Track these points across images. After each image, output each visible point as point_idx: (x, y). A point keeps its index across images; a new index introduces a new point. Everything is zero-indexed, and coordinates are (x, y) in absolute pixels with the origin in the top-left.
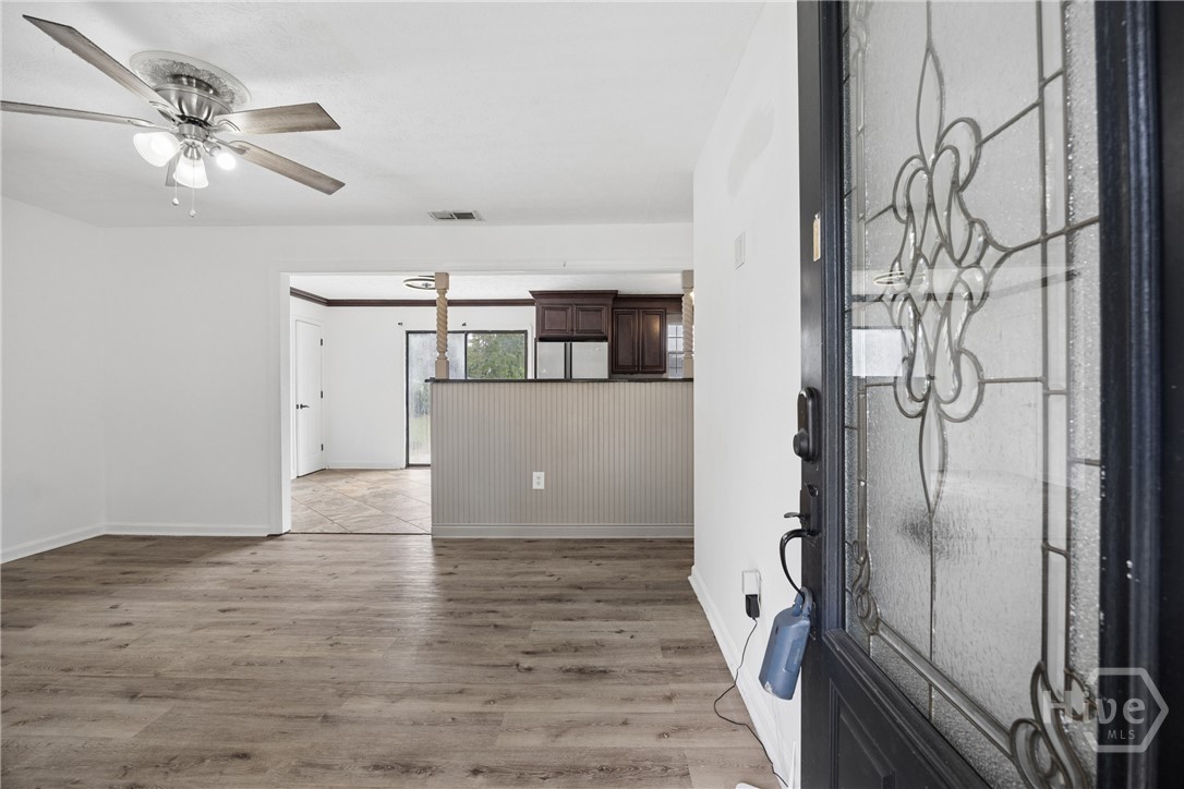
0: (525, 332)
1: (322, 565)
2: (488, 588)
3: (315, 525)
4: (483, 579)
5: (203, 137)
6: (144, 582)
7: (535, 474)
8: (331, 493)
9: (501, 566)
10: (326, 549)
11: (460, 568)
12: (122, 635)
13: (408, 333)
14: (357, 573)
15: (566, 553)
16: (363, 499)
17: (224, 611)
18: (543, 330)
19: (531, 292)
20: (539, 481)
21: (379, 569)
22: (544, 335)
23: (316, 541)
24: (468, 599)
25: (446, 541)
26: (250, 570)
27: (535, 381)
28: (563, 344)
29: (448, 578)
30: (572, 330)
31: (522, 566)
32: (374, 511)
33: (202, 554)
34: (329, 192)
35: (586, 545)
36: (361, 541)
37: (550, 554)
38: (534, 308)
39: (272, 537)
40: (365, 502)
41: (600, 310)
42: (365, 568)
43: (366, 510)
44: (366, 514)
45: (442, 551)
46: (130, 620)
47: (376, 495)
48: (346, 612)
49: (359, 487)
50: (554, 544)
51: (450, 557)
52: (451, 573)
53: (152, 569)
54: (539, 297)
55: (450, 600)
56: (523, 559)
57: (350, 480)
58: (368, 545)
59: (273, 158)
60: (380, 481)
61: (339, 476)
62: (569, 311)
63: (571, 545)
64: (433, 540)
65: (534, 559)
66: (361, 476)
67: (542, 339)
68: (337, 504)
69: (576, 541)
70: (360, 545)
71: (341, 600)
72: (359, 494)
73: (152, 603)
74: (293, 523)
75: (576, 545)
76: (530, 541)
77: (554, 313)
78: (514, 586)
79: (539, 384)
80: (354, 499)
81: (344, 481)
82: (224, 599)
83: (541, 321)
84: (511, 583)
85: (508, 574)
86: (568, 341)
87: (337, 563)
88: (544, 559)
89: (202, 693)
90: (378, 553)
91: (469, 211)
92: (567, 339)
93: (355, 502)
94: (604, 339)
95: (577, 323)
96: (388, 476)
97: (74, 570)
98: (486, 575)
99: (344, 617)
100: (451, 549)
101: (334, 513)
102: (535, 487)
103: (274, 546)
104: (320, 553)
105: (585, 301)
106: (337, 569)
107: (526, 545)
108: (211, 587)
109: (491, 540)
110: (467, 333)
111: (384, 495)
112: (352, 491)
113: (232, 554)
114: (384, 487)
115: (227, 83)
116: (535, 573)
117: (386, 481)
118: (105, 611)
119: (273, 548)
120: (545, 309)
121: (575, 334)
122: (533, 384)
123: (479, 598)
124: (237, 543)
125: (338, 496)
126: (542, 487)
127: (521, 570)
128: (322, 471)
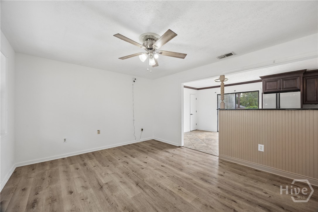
0: (258, 91)
1: (187, 159)
2: (234, 188)
3: (189, 146)
4: (233, 182)
5: (152, 52)
6: (153, 152)
7: (259, 145)
8: (196, 137)
9: (242, 179)
10: (189, 154)
11: (226, 174)
12: (144, 165)
13: (218, 95)
14: (194, 165)
15: (275, 183)
16: (203, 140)
17: (162, 166)
18: (266, 89)
19: (260, 77)
20: (261, 148)
21: (200, 165)
22: (266, 91)
23: (188, 151)
24: (225, 190)
25: (223, 161)
26: (171, 155)
27: (262, 109)
28: (275, 94)
29: (220, 177)
30: (280, 88)
31: (251, 182)
32: (205, 145)
33: (165, 148)
34: (184, 58)
35: (287, 182)
36: (198, 154)
37: (266, 180)
38: (262, 82)
39: (179, 147)
40: (203, 141)
41: (296, 79)
42: (197, 164)
43: (203, 143)
44: (202, 145)
45: (221, 165)
46: (147, 162)
47: (207, 139)
48: (187, 178)
49: (203, 136)
50: (269, 175)
51: (223, 168)
52: (222, 175)
53: (156, 149)
54: (264, 79)
55: (219, 187)
56: (253, 178)
57: (202, 133)
58: (200, 155)
59: (168, 52)
60: (209, 135)
61: (199, 132)
62: (279, 82)
63: (278, 179)
64: (219, 159)
65: (258, 181)
66: (205, 133)
67: (265, 93)
68: (196, 140)
69: (281, 178)
70: (197, 155)
71: (187, 173)
72: (203, 138)
73: (152, 159)
74: (185, 144)
75: (281, 180)
76: (257, 171)
77: (271, 83)
78: (246, 192)
79: (264, 111)
80: (201, 139)
81: (200, 134)
82: (164, 162)
83: (265, 87)
84: (245, 189)
85: (245, 184)
86: (278, 93)
87: (190, 159)
88: (263, 182)
89: (147, 191)
90: (201, 159)
91: (230, 53)
92: (278, 92)
93: (201, 141)
94: (299, 90)
95: (283, 85)
96: (212, 134)
97: (146, 146)
98: (235, 181)
99: (185, 180)
100: (225, 164)
101: (195, 143)
102: (259, 150)
103: (178, 149)
104: (187, 155)
105: (287, 76)
106: (190, 162)
107: (254, 172)
108: (163, 158)
109: (240, 165)
110: (236, 93)
111: (209, 140)
112: (201, 137)
113: (170, 150)
114: (210, 137)
115: (156, 36)
116: (258, 188)
117: (211, 135)
118: (145, 158)
119: (178, 150)
120: (266, 82)
121: (281, 90)
122: (261, 111)
123: (230, 192)
124: (172, 147)
125: (198, 138)
126: (263, 150)
127: (251, 184)
128: (196, 130)
